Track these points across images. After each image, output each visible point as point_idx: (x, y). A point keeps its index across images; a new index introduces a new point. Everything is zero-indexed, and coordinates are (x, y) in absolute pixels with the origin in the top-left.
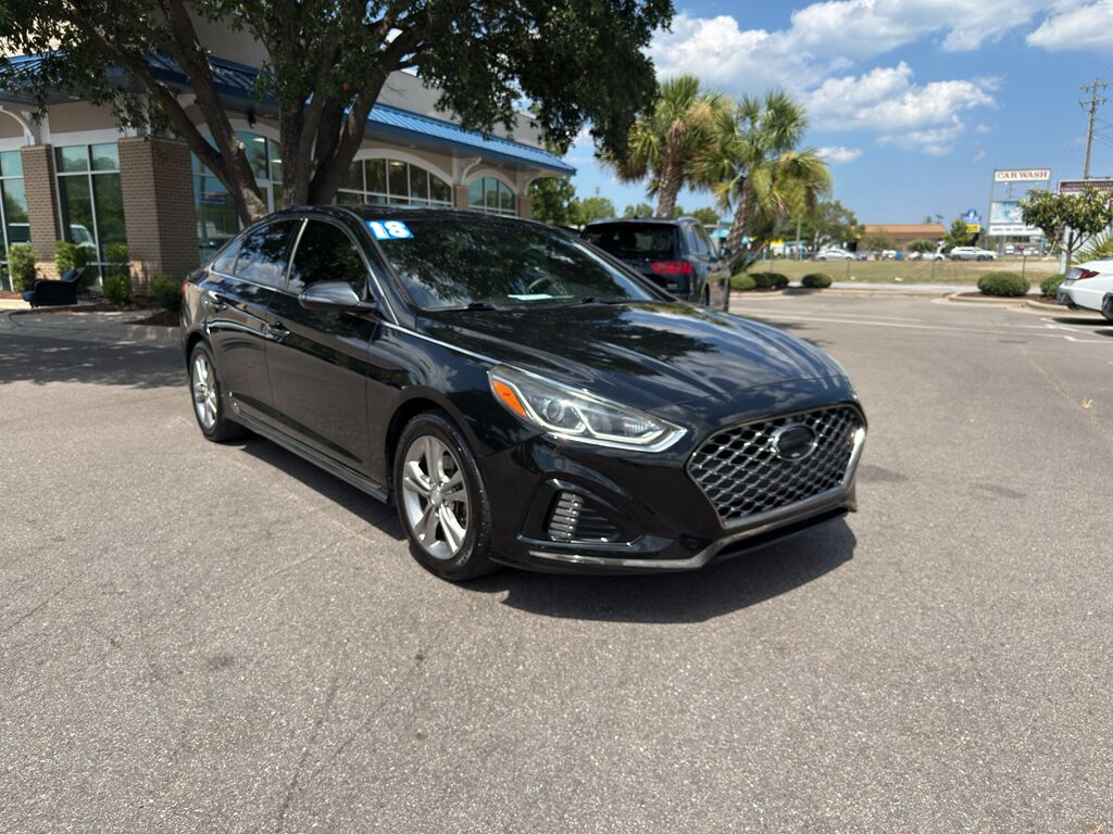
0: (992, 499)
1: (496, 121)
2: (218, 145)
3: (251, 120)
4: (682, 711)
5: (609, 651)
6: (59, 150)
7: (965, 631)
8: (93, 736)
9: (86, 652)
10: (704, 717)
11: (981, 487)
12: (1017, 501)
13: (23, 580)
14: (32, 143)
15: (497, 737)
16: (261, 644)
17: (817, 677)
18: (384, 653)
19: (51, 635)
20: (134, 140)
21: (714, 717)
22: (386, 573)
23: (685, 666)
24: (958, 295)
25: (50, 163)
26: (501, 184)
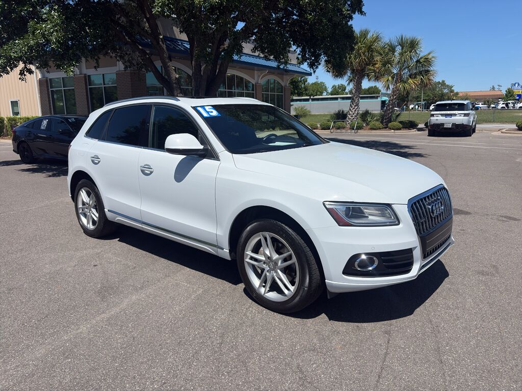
0: (506, 221)
6: (89, 76)
11: (502, 217)
12: (516, 222)
14: (79, 74)
20: (123, 72)
24: (506, 130)
25: (86, 82)
26: (276, 81)
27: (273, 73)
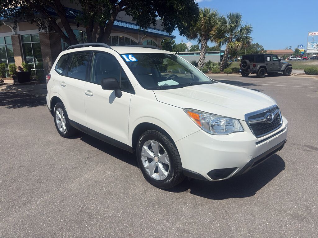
0: (310, 151)
1: (151, 23)
2: (68, 36)
3: (78, 26)
4: (210, 228)
5: (187, 206)
6: (22, 36)
7: (301, 201)
8: (35, 232)
9: (33, 203)
10: (217, 231)
11: (306, 146)
13: (15, 178)
14: (14, 34)
15: (153, 236)
16: (83, 201)
17: (253, 217)
18: (119, 205)
19: (23, 197)
20: (44, 33)
21: (220, 231)
22: (119, 177)
23: (211, 212)
24: (298, 74)
25: (20, 40)
26: (152, 42)
27: (150, 36)
